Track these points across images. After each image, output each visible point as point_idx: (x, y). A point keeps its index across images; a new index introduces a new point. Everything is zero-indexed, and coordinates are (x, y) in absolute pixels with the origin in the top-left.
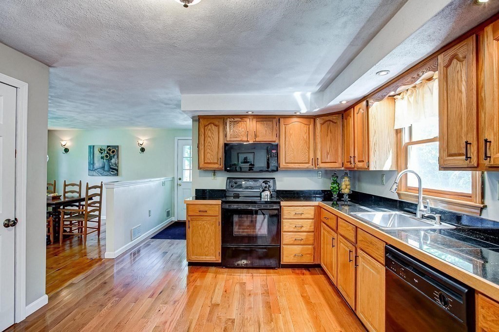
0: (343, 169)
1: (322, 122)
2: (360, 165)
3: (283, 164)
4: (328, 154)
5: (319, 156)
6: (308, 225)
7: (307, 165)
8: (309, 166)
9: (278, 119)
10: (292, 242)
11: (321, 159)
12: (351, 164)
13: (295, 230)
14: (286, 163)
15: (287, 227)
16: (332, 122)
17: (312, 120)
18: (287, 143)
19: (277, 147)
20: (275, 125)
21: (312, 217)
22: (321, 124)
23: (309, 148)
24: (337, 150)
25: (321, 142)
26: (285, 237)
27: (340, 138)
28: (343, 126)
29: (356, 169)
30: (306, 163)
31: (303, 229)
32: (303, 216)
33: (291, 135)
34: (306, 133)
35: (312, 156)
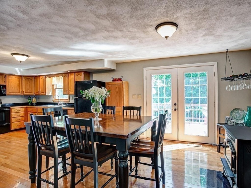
0: (34, 95)
1: (26, 78)
2: (43, 93)
3: (8, 93)
4: (28, 90)
5: (24, 90)
6: (22, 114)
7: (19, 93)
8: (20, 94)
9: (5, 76)
10: (16, 121)
11: (25, 91)
12: (38, 93)
13: (17, 116)
14: (9, 93)
15: (13, 116)
16: (30, 79)
17: (21, 77)
18: (10, 85)
19: (5, 86)
20: (4, 77)
21: (24, 111)
22: (25, 79)
23: (19, 87)
24: (32, 89)
25: (25, 85)
26: (12, 120)
27: (33, 85)
28: (34, 81)
29: (40, 95)
30: (18, 93)
31: (20, 116)
32: (20, 111)
33: (11, 82)
34: (18, 82)
35: (21, 90)
